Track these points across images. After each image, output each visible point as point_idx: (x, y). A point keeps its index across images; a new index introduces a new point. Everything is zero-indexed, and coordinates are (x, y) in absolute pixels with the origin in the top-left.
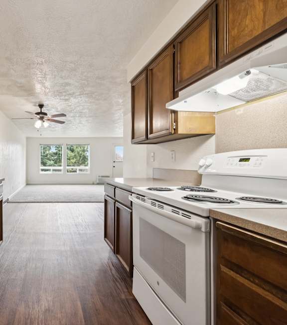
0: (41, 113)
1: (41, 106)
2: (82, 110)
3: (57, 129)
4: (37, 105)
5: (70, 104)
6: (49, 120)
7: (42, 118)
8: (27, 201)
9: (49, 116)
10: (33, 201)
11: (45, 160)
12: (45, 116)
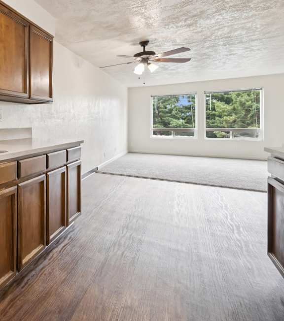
0: (144, 53)
1: (144, 43)
2: (228, 33)
3: (179, 70)
4: (138, 42)
5: (199, 30)
6: (158, 60)
7: (145, 61)
8: (125, 173)
9: (159, 55)
10: (136, 175)
11: (167, 118)
12: (152, 56)
